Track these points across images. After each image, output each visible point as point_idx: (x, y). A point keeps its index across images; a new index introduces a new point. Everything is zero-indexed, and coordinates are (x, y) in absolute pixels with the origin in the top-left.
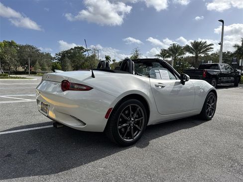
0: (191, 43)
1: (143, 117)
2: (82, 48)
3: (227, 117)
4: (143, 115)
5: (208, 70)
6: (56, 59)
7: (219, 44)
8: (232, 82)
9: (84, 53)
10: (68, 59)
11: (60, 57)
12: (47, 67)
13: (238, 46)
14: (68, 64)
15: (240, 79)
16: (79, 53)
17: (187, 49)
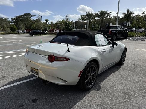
0: (99, 12)
1: (96, 71)
2: (29, 14)
3: (131, 61)
4: (96, 70)
5: (112, 30)
6: (12, 22)
7: (117, 13)
8: (124, 36)
9: (31, 18)
10: (21, 23)
11: (14, 20)
12: (6, 28)
13: (125, 14)
14: (22, 26)
15: (128, 34)
16: (27, 18)
17: (97, 15)
